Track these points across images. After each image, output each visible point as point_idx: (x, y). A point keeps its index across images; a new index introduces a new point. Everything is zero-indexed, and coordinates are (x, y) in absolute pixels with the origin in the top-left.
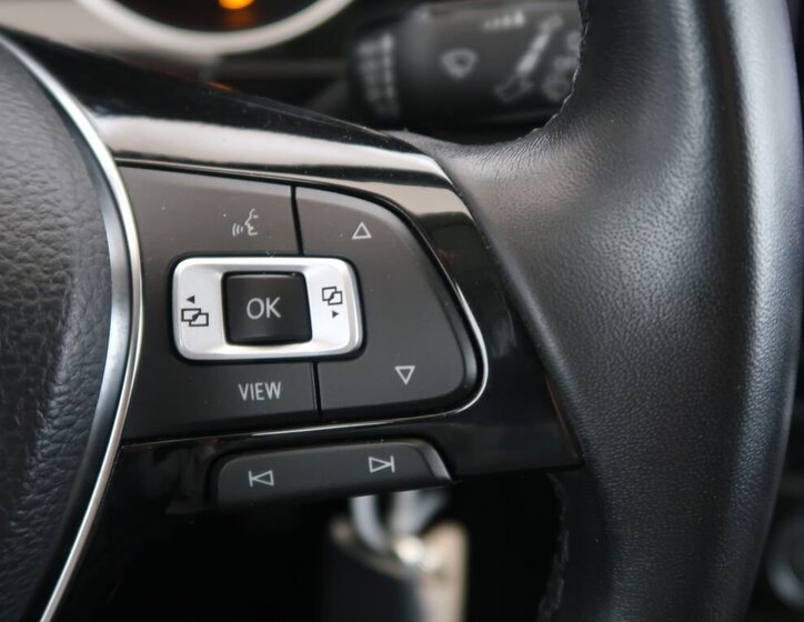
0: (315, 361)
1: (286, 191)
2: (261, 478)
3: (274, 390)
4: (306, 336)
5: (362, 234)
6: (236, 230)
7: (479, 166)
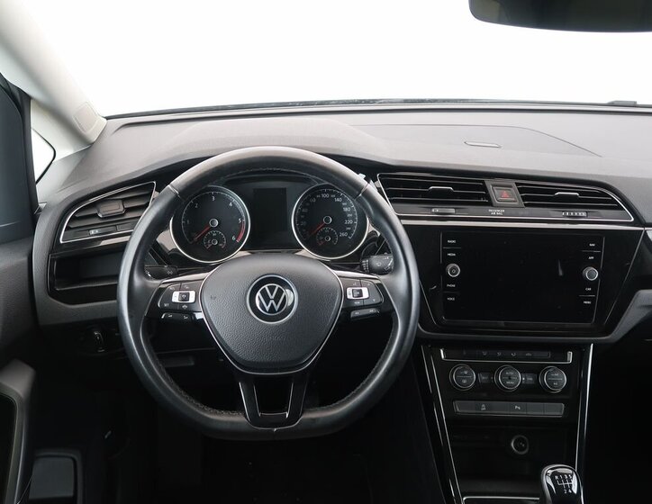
0: (363, 299)
1: (359, 280)
3: (359, 303)
4: (362, 296)
5: (369, 285)
6: (354, 285)
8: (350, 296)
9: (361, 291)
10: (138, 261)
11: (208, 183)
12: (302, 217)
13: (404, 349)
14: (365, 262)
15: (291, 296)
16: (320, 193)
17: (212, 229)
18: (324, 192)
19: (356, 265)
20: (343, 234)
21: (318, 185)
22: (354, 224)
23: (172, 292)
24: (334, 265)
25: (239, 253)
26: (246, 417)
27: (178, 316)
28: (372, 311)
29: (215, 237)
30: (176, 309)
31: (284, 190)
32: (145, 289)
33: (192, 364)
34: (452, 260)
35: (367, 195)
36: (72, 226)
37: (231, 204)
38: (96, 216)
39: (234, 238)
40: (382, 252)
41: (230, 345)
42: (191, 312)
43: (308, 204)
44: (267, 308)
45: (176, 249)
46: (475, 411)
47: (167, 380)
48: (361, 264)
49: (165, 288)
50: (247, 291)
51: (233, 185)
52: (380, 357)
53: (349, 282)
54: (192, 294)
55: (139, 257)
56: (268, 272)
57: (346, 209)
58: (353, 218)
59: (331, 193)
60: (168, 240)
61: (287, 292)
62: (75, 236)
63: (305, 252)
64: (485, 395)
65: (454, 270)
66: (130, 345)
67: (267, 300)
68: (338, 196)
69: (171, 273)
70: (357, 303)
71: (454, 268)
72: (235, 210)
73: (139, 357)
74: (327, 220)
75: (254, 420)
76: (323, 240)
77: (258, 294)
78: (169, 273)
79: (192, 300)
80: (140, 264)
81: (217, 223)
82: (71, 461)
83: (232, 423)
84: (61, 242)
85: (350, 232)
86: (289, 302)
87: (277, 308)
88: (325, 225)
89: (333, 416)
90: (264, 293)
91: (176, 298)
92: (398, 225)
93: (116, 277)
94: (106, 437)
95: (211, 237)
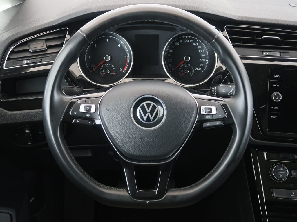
0: (213, 115)
1: (210, 101)
2: (208, 124)
3: (209, 117)
4: (212, 113)
5: (217, 105)
6: (206, 104)
7: (226, 100)
8: (203, 112)
9: (211, 109)
10: (57, 82)
11: (106, 29)
12: (169, 55)
13: (240, 151)
14: (214, 89)
15: (162, 111)
16: (182, 39)
17: (106, 62)
18: (185, 38)
19: (207, 91)
20: (198, 69)
21: (181, 33)
22: (206, 62)
23: (80, 105)
24: (192, 90)
25: (125, 80)
26: (128, 192)
27: (83, 121)
28: (218, 123)
29: (108, 68)
30: (82, 117)
31: (157, 36)
32: (62, 102)
33: (90, 155)
34: (276, 89)
35: (218, 41)
36: (11, 57)
37: (119, 45)
38: (27, 51)
39: (121, 69)
40: (225, 82)
41: (119, 143)
42: (92, 119)
43: (173, 47)
44: (145, 118)
45: (82, 76)
46: (286, 197)
47: (75, 164)
48: (211, 91)
49: (75, 102)
50: (131, 106)
51: (122, 31)
52: (222, 156)
53: (202, 103)
54: (93, 107)
55: (58, 80)
56: (147, 93)
57: (200, 51)
58: (205, 58)
59: (190, 39)
60: (76, 69)
61: (159, 108)
62: (14, 64)
63: (171, 80)
64: (291, 185)
65: (277, 97)
66: (51, 140)
67: (145, 113)
68: (195, 41)
69: (78, 92)
70: (208, 117)
71: (277, 95)
72: (122, 49)
73: (57, 148)
74: (187, 58)
75: (133, 194)
76: (183, 72)
77: (139, 108)
78: (77, 91)
79: (93, 110)
80: (58, 85)
81: (109, 58)
82: (8, 215)
83: (119, 196)
84: (5, 68)
85: (202, 67)
86: (160, 115)
87: (152, 118)
88: (186, 62)
89: (189, 194)
90: (143, 108)
91: (82, 109)
92: (240, 63)
93: (42, 93)
94: (31, 201)
95: (105, 68)
